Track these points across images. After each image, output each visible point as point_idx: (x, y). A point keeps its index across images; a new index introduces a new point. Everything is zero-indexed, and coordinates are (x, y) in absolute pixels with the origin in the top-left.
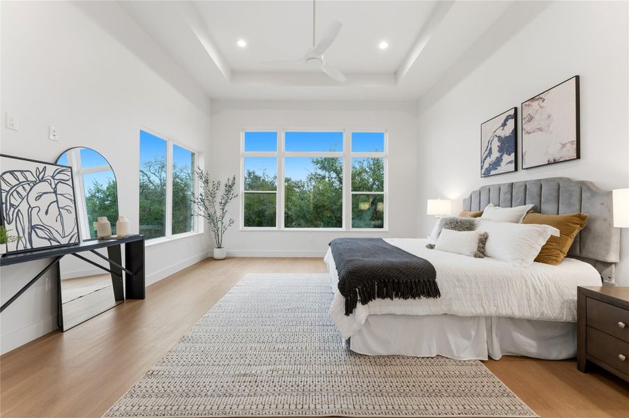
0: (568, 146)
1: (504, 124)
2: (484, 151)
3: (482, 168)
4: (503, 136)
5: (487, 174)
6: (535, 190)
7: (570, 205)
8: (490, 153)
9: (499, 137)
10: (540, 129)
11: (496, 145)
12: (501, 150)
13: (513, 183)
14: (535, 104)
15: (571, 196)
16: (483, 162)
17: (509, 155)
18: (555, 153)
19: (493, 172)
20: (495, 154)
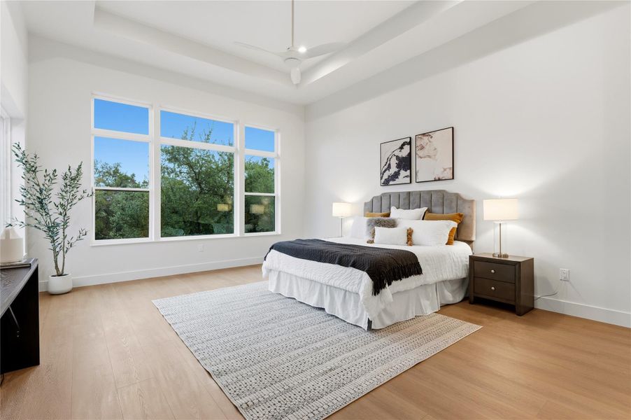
0: (448, 170)
1: (401, 148)
2: (383, 165)
3: (381, 178)
4: (400, 156)
5: (386, 183)
6: (427, 197)
7: (451, 208)
8: (389, 167)
9: (397, 156)
10: (429, 157)
11: (394, 162)
12: (399, 166)
13: (410, 193)
14: (426, 138)
15: (451, 202)
16: (382, 174)
17: (406, 171)
18: (439, 174)
19: (391, 183)
20: (394, 169)
